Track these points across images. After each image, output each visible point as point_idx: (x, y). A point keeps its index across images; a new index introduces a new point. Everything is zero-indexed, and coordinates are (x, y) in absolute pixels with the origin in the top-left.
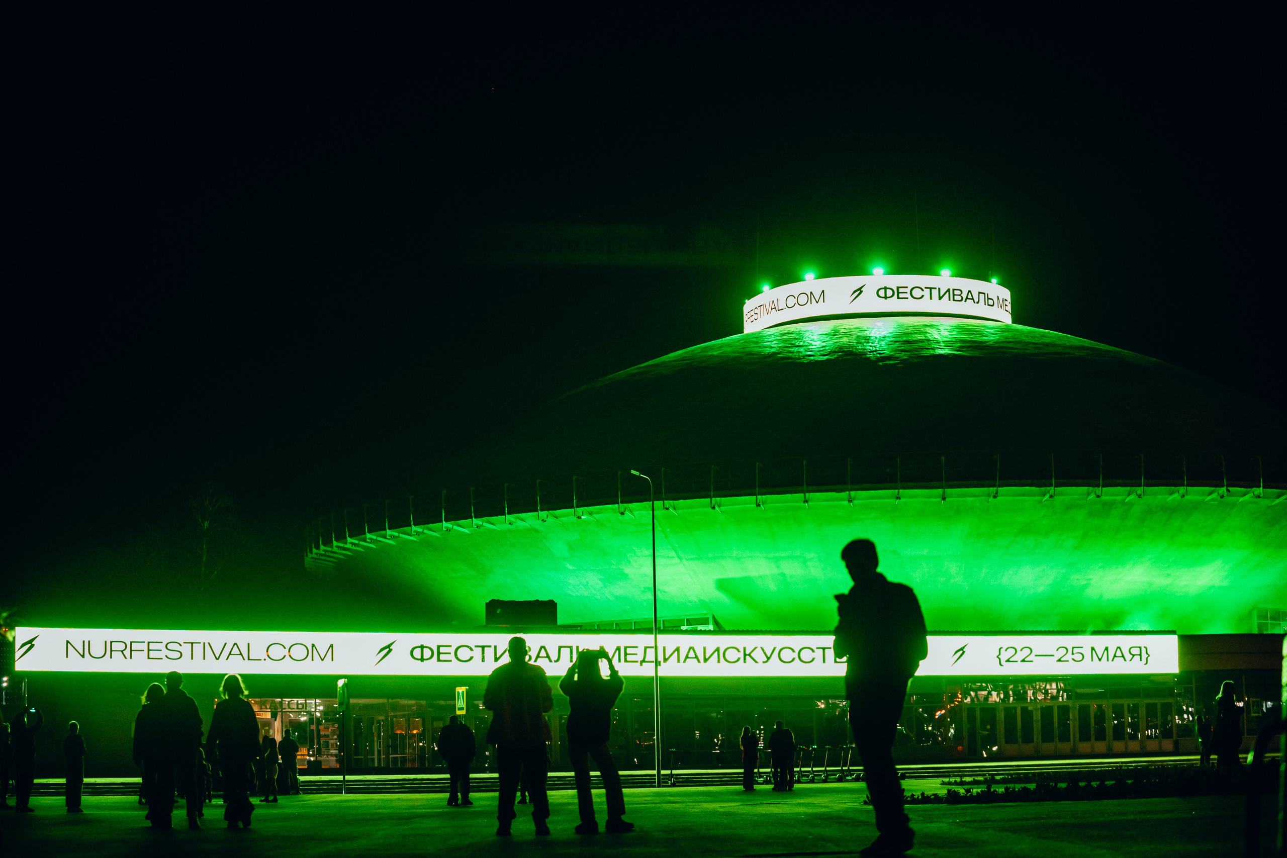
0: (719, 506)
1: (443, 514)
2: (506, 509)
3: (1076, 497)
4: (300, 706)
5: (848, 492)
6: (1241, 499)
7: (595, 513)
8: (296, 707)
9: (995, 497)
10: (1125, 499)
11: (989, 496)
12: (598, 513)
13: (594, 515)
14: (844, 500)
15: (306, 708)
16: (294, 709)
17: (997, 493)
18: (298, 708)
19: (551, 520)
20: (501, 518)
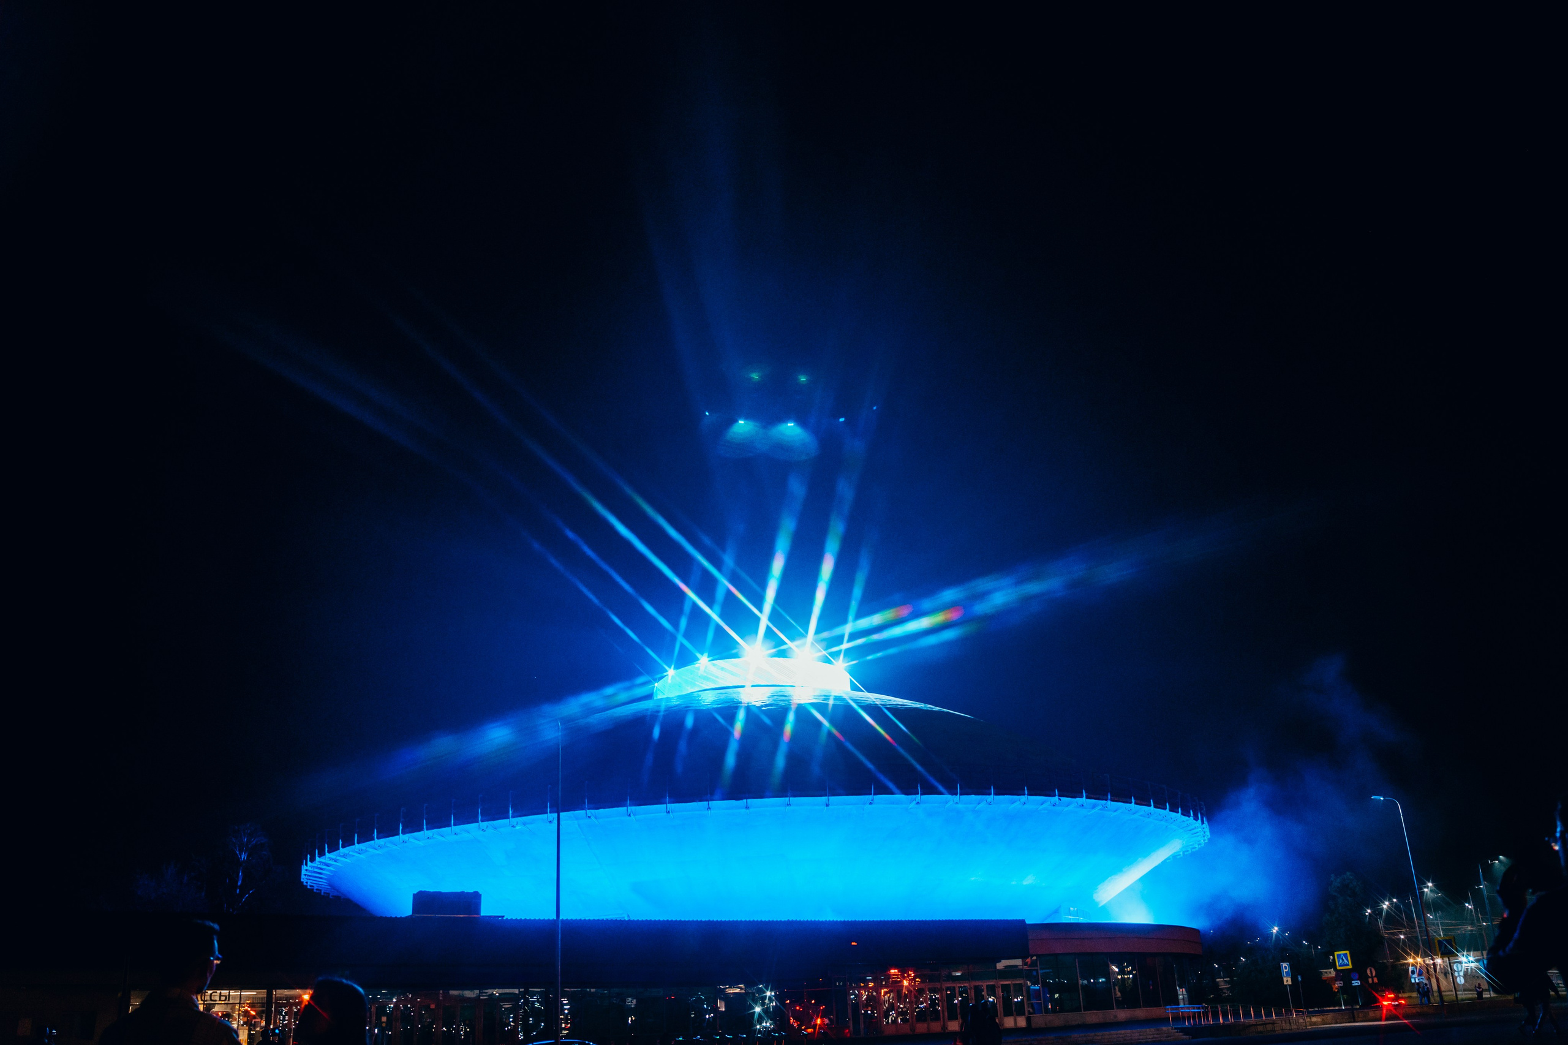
0: (634, 815)
1: (401, 828)
2: (453, 821)
3: (936, 805)
4: (223, 998)
5: (745, 800)
6: (1066, 809)
7: (528, 824)
8: (218, 999)
9: (871, 803)
10: (976, 807)
11: (865, 804)
12: (531, 823)
13: (528, 826)
14: (742, 808)
15: (229, 1000)
16: (216, 1001)
17: (873, 800)
18: (220, 1000)
19: (490, 831)
20: (447, 829)
